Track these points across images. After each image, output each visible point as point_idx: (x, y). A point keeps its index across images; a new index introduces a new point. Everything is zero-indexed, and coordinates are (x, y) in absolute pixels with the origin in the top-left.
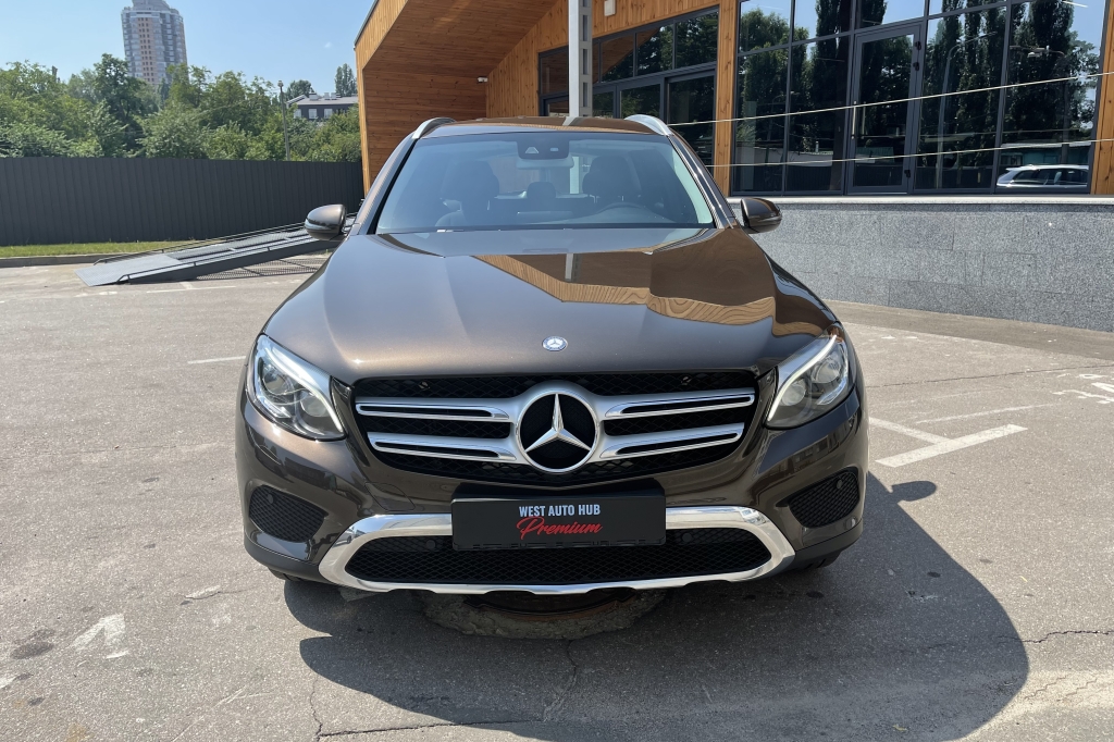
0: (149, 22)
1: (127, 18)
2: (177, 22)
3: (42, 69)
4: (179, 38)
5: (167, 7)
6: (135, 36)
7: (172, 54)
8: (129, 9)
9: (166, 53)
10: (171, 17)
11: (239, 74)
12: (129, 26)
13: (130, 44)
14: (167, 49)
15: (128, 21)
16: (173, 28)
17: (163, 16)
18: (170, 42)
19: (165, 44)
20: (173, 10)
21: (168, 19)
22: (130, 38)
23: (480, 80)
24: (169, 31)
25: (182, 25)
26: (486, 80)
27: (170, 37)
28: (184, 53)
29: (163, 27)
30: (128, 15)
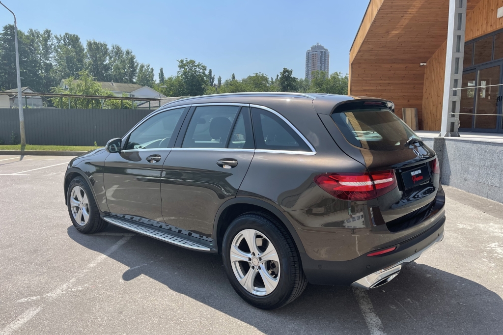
0: (316, 55)
1: (308, 53)
2: (327, 54)
3: (264, 75)
4: (326, 61)
5: (324, 49)
6: (310, 61)
7: (323, 67)
8: (309, 50)
9: (321, 67)
10: (325, 52)
11: (340, 73)
12: (308, 57)
13: (308, 64)
14: (321, 65)
15: (308, 55)
16: (325, 57)
17: (322, 52)
18: (323, 63)
19: (321, 63)
20: (326, 50)
21: (323, 53)
22: (308, 62)
23: (421, 64)
24: (323, 58)
25: (328, 55)
26: (425, 64)
27: (323, 60)
28: (328, 66)
29: (321, 56)
30: (309, 53)
